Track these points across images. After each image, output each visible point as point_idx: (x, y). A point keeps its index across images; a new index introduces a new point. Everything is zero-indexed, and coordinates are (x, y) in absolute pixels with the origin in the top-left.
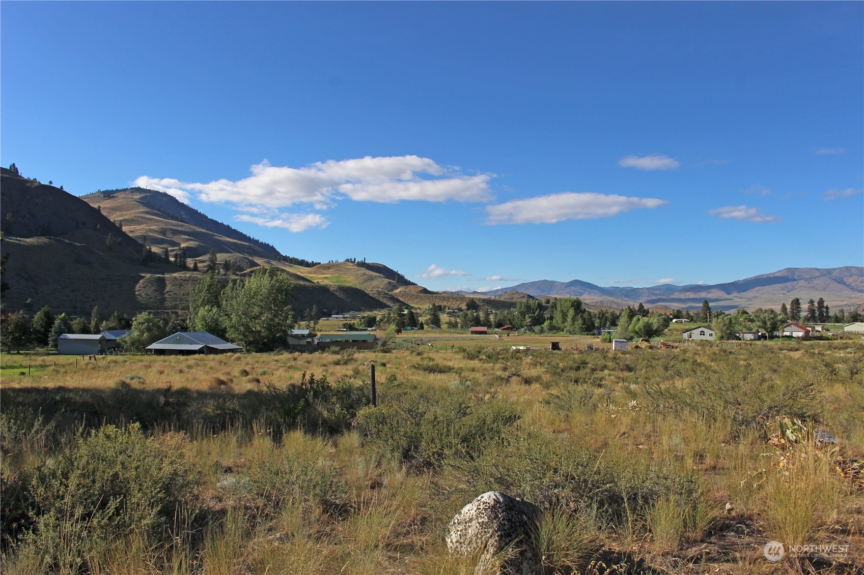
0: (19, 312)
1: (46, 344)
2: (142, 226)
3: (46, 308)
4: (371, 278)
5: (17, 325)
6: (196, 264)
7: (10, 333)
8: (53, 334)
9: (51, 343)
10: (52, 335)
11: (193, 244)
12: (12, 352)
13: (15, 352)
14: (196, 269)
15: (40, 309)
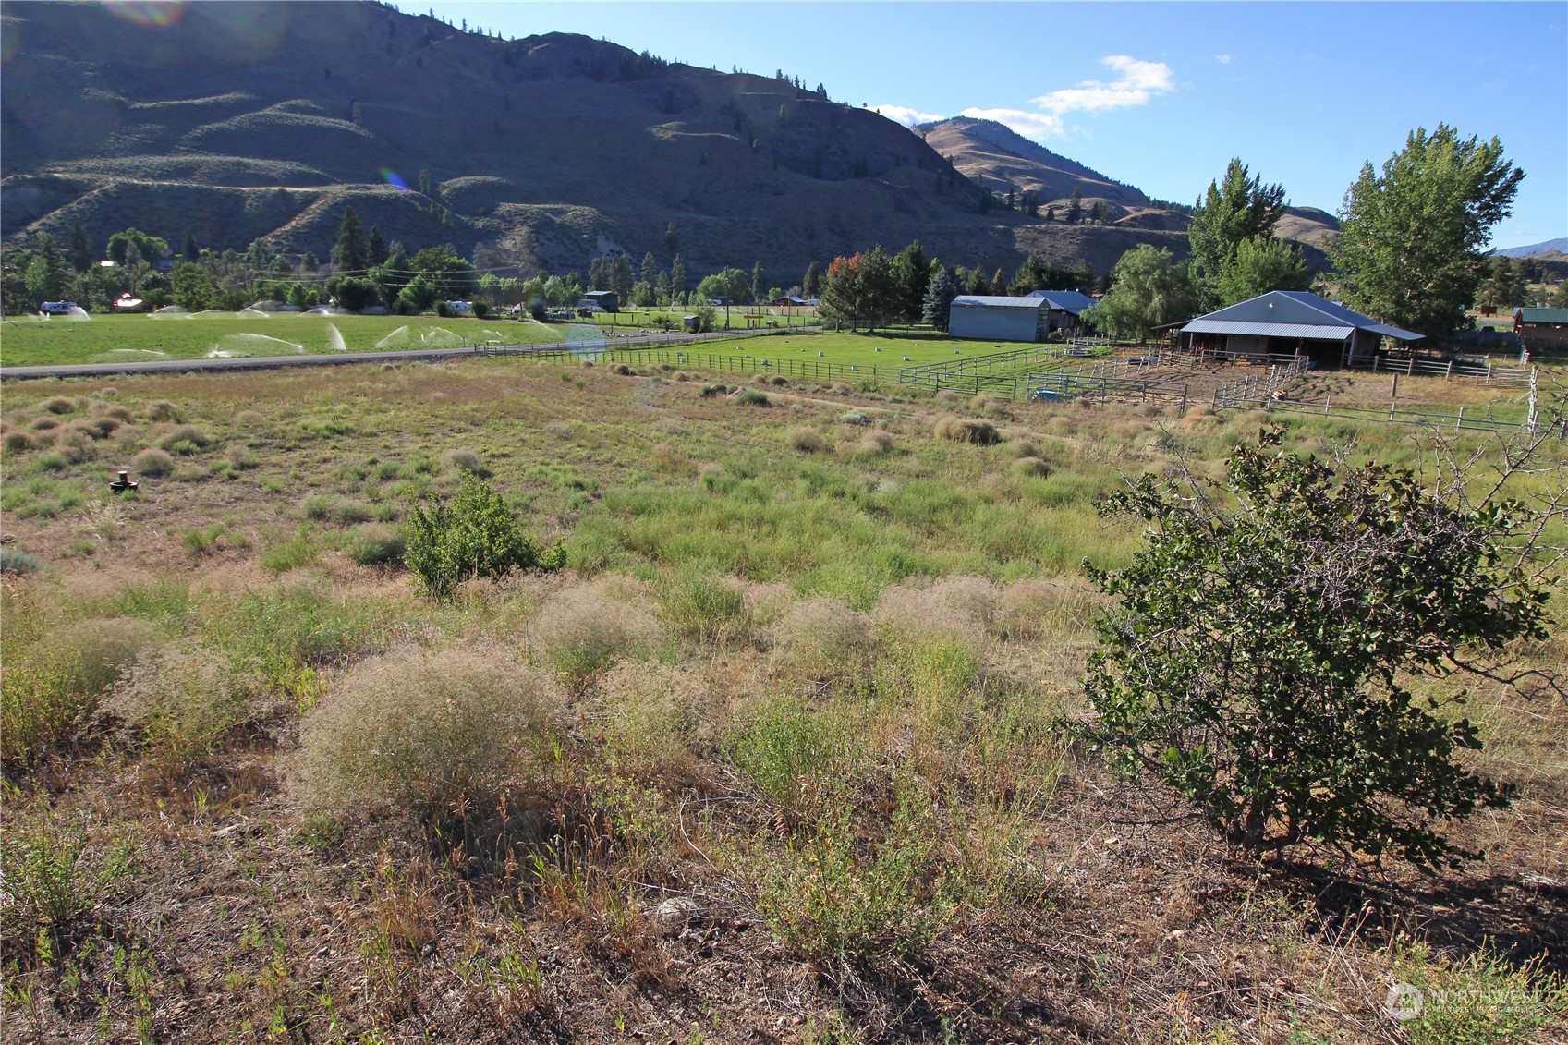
0: (873, 248)
1: (915, 315)
2: (970, 166)
3: (914, 246)
4: (1307, 229)
5: (868, 277)
6: (1051, 211)
7: (859, 292)
8: (933, 297)
9: (927, 313)
10: (930, 301)
11: (1035, 187)
12: (860, 330)
13: (867, 330)
14: (1050, 217)
15: (901, 249)
